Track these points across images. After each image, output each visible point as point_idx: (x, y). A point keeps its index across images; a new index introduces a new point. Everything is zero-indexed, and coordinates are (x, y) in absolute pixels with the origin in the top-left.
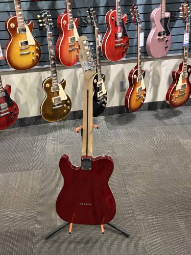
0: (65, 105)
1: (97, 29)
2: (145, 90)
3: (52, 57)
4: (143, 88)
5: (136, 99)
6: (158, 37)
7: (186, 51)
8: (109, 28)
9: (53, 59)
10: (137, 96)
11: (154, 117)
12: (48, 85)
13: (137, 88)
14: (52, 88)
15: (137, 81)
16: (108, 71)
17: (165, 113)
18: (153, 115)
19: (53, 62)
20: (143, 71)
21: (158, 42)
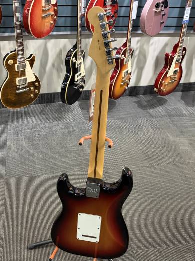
0: (32, 88)
2: (131, 74)
3: (18, 23)
4: (129, 72)
5: (121, 85)
6: (155, 9)
7: (185, 30)
10: (123, 81)
12: (11, 62)
13: (124, 72)
14: (16, 65)
15: (125, 63)
19: (19, 31)
20: (131, 50)
21: (155, 15)
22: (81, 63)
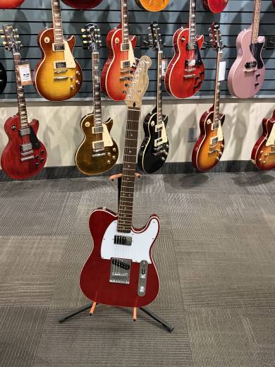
0: (109, 153)
1: (160, 52)
2: (223, 142)
3: (96, 86)
4: (220, 139)
5: (209, 154)
6: (245, 70)
8: (177, 53)
9: (98, 89)
10: (211, 149)
11: (233, 181)
12: (88, 124)
13: (211, 139)
14: (93, 128)
15: (212, 129)
16: (173, 112)
17: (250, 178)
18: (233, 179)
19: (97, 93)
20: (221, 115)
21: (246, 76)
22: (161, 128)
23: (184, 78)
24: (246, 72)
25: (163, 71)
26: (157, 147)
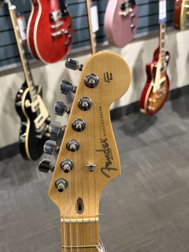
1: (12, 8)
6: (121, 13)
7: (163, 31)
8: (36, 5)
17: (136, 123)
18: (120, 128)
22: (38, 104)
23: (53, 37)
24: (123, 16)
25: (22, 34)
26: (40, 127)
